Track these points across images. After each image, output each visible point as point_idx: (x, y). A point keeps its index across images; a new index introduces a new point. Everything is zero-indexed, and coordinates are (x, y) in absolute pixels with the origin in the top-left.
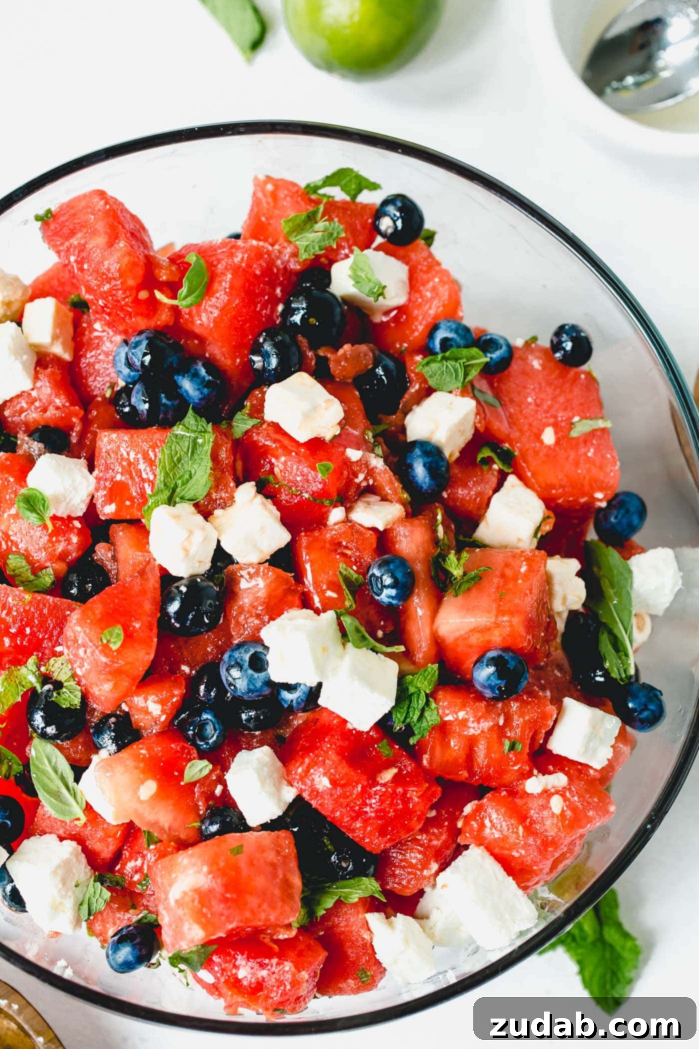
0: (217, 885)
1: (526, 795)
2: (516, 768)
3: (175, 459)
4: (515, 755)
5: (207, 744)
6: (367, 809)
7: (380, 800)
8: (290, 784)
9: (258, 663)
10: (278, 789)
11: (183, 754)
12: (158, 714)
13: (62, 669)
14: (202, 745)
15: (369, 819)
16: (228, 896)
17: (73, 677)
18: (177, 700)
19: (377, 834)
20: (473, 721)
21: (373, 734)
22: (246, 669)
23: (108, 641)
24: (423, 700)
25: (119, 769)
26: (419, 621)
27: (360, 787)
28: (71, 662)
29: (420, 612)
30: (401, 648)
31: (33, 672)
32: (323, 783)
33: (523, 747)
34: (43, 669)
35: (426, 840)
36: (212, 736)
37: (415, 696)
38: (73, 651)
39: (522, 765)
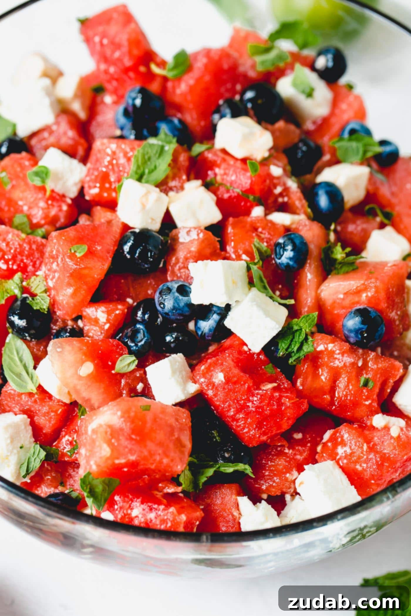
0: (127, 427)
1: (373, 428)
2: (367, 403)
3: (146, 157)
4: (368, 391)
5: (136, 345)
6: (250, 404)
8: (195, 382)
9: (184, 290)
10: (185, 383)
11: (117, 349)
12: (103, 322)
13: (38, 285)
14: (132, 347)
15: (250, 412)
16: (134, 437)
17: (46, 291)
18: (119, 314)
19: (255, 426)
20: (339, 354)
21: (262, 357)
22: (174, 293)
23: (75, 252)
24: (303, 336)
25: (68, 348)
26: (308, 283)
27: (246, 385)
28: (46, 278)
29: (310, 276)
30: (292, 302)
31: (17, 283)
32: (219, 376)
33: (374, 386)
34: (25, 283)
35: (292, 454)
36: (141, 340)
37: (298, 333)
38: (48, 266)
39: (372, 402)
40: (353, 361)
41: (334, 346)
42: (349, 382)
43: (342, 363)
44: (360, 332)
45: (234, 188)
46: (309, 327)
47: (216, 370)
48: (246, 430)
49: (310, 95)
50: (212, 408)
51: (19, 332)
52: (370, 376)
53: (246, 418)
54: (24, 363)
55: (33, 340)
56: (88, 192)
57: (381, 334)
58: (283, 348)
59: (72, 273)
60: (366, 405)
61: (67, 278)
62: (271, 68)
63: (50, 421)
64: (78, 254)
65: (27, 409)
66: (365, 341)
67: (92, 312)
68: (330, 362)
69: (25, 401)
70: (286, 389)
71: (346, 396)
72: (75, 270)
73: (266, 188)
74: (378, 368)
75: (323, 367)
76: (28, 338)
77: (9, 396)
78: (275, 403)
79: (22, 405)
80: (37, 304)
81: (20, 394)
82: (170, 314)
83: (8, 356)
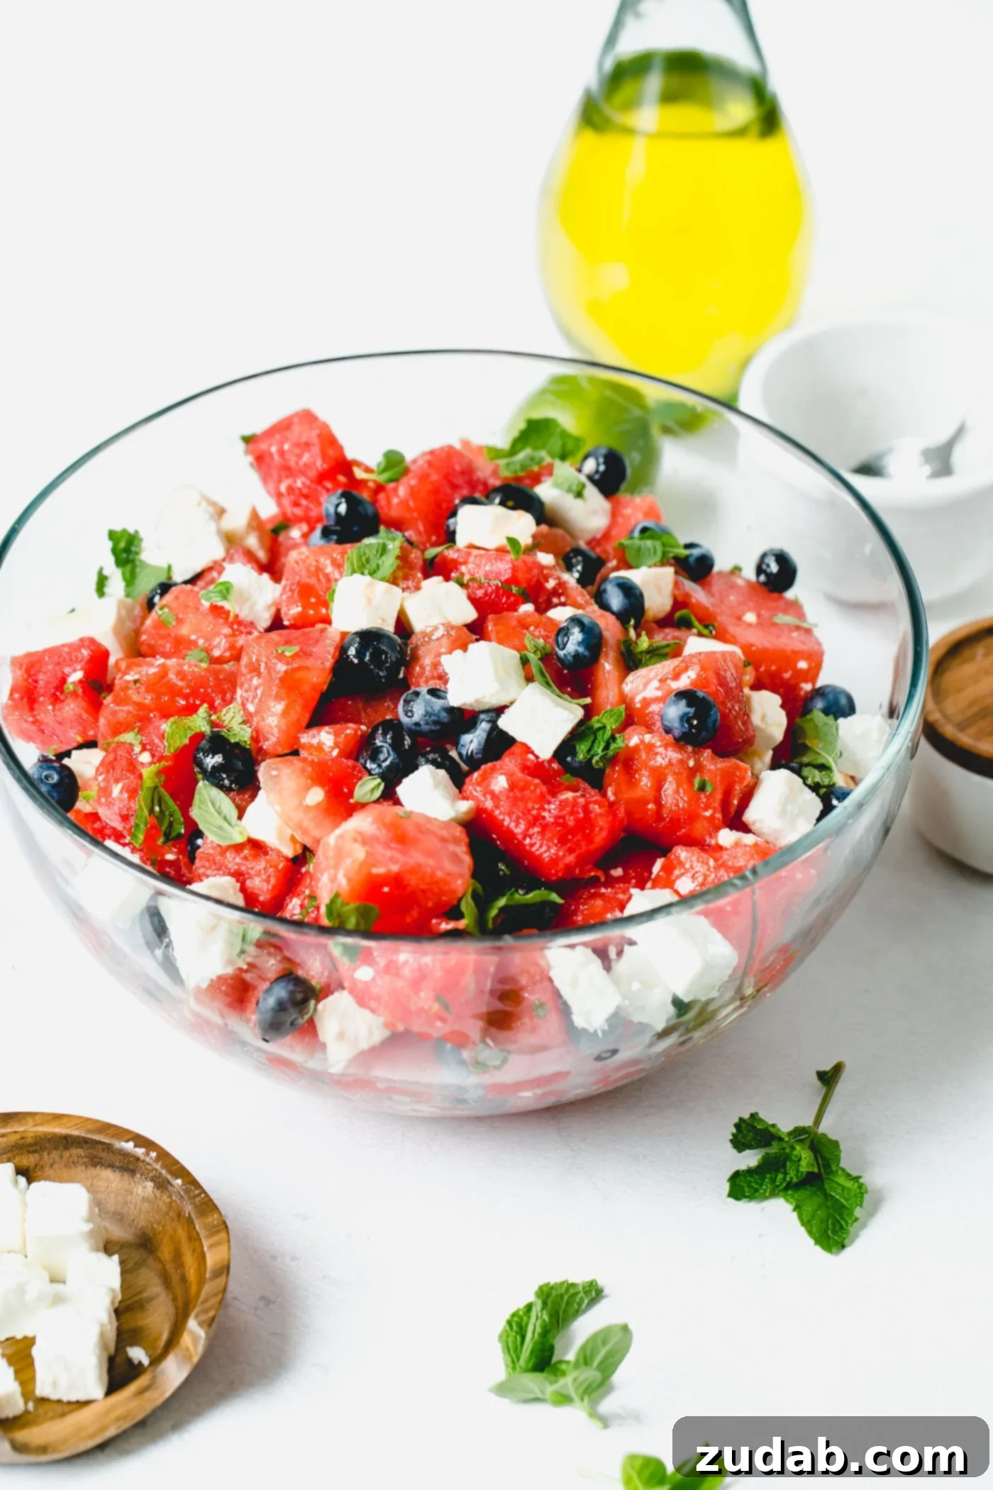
0: (383, 834)
2: (708, 814)
3: (364, 559)
4: (706, 797)
5: (379, 766)
6: (545, 814)
7: (560, 805)
8: (465, 798)
9: (438, 692)
10: (454, 800)
11: (353, 771)
12: (329, 748)
13: (233, 717)
14: (374, 769)
15: (547, 825)
16: (393, 845)
17: (244, 722)
18: (350, 734)
19: (556, 841)
20: (660, 746)
21: (555, 766)
22: (424, 696)
23: (283, 652)
24: (608, 733)
25: (286, 772)
26: (607, 675)
27: (538, 791)
28: (243, 705)
29: (608, 666)
30: (588, 700)
31: (203, 718)
32: (500, 783)
33: (714, 790)
34: (214, 717)
35: (611, 893)
36: (385, 760)
37: (601, 732)
38: (246, 686)
39: (714, 812)
40: (680, 756)
41: (652, 738)
42: (679, 785)
43: (667, 760)
44: (685, 718)
45: (490, 580)
46: (616, 722)
47: (495, 776)
48: (544, 848)
49: (579, 495)
50: (494, 836)
51: (214, 776)
52: (707, 779)
53: (542, 833)
54: (223, 815)
55: (233, 786)
56: (286, 614)
57: (715, 721)
58: (582, 751)
59: (282, 680)
60: (706, 818)
61: (275, 689)
62: (521, 474)
63: (268, 881)
64: (288, 654)
65: (235, 870)
66: (693, 731)
67: (314, 736)
68: (650, 760)
69: (231, 859)
70: (593, 796)
71: (677, 805)
72: (286, 672)
73: (535, 579)
74: (717, 769)
75: (641, 770)
76: (227, 782)
77: (208, 858)
78: (580, 810)
79: (226, 867)
80: (235, 735)
81: (223, 850)
82: (422, 723)
83: (200, 808)
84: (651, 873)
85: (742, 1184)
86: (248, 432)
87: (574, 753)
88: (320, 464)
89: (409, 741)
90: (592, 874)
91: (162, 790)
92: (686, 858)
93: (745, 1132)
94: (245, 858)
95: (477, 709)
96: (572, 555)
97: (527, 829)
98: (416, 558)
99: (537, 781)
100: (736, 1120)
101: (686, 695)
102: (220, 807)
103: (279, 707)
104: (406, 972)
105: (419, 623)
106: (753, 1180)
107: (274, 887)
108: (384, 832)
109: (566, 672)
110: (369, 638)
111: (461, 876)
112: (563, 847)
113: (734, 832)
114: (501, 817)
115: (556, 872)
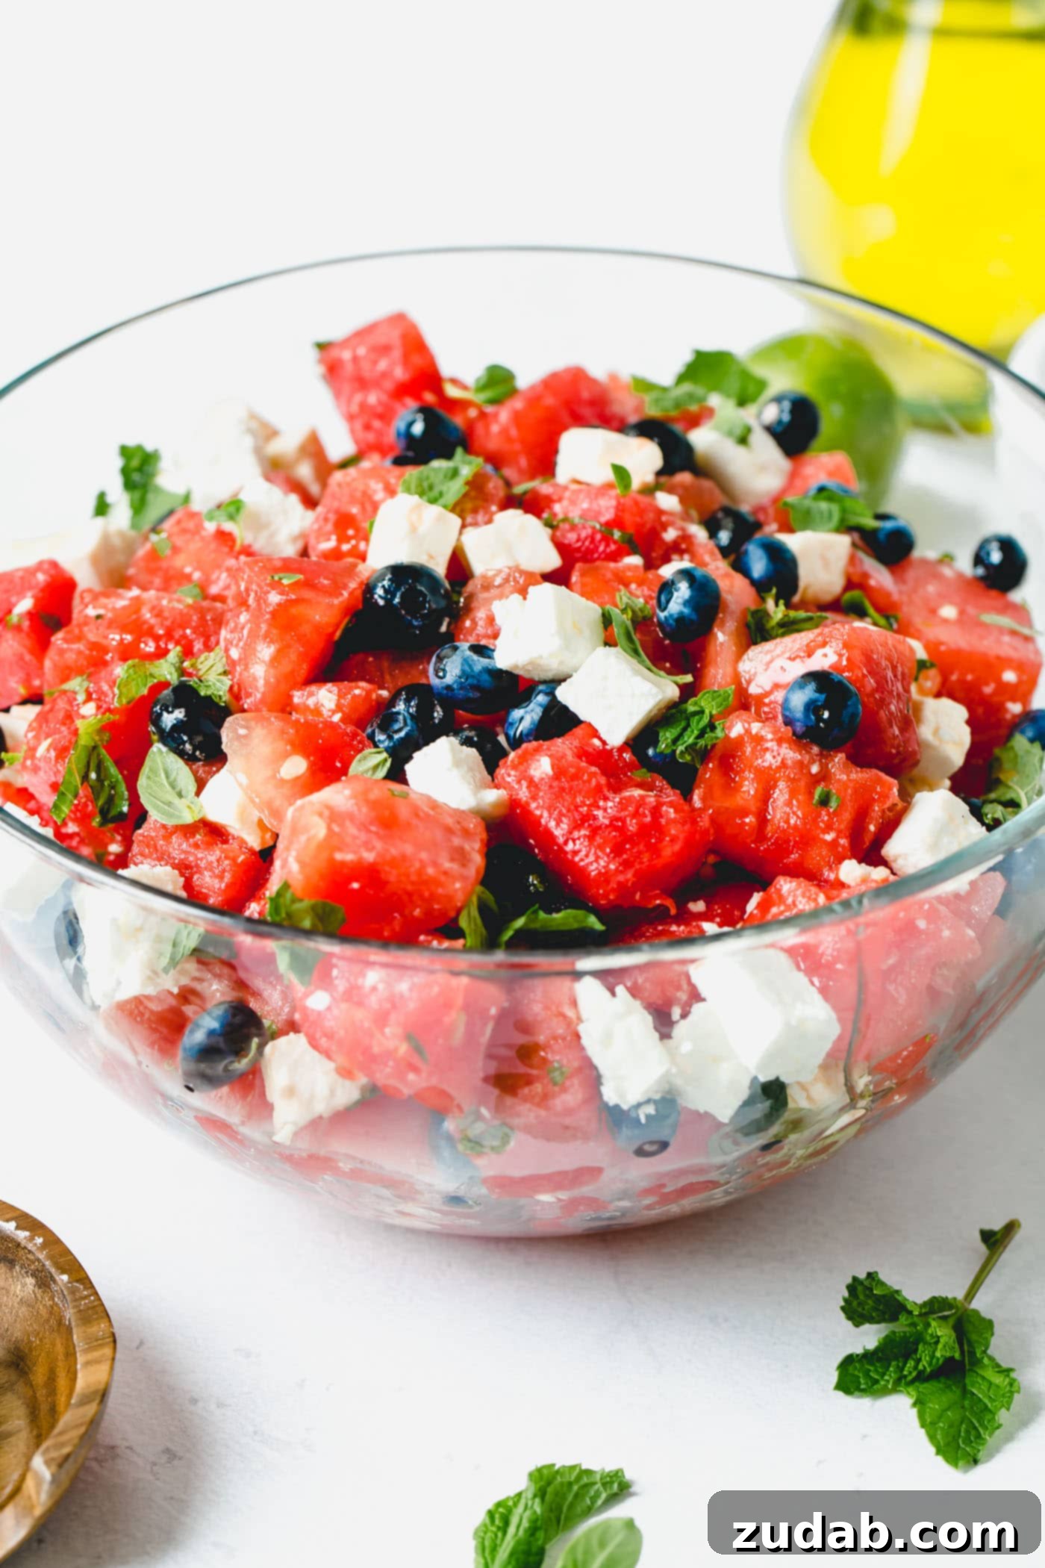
0: (361, 812)
2: (829, 837)
3: (425, 485)
4: (829, 814)
5: (390, 737)
6: (599, 813)
7: (620, 803)
8: (497, 787)
9: (482, 649)
10: (478, 787)
11: (353, 740)
12: (329, 711)
13: (212, 666)
14: (383, 741)
15: (599, 828)
16: (373, 828)
17: (225, 673)
18: (359, 696)
19: (608, 850)
20: (772, 740)
21: (627, 756)
22: (463, 651)
23: (280, 579)
24: (706, 720)
25: (259, 733)
26: (718, 648)
27: (594, 782)
28: (227, 650)
29: (722, 637)
30: (688, 678)
31: (172, 664)
32: (543, 767)
33: (841, 806)
34: (186, 664)
35: (683, 932)
36: (400, 730)
37: (697, 718)
38: (232, 625)
39: (838, 837)
40: (799, 757)
41: (761, 729)
42: (793, 793)
43: (779, 759)
44: (812, 707)
45: (587, 521)
46: (718, 707)
47: (537, 757)
48: (591, 858)
49: (743, 440)
50: (532, 841)
51: (171, 739)
52: (834, 791)
53: (591, 838)
54: (178, 789)
55: (198, 753)
56: (314, 549)
57: (854, 716)
58: (666, 739)
59: (274, 614)
60: (825, 841)
61: (264, 627)
62: (673, 413)
63: (221, 877)
64: (285, 582)
65: (181, 860)
66: (822, 725)
67: (311, 694)
68: (757, 759)
69: (176, 846)
70: (668, 796)
71: (787, 822)
72: (279, 605)
73: (648, 526)
74: (849, 780)
75: (743, 771)
76: (188, 747)
77: (149, 842)
78: (647, 812)
79: (169, 856)
80: (208, 687)
81: (169, 832)
82: (455, 686)
83: (149, 778)
84: (744, 912)
85: (856, 1373)
86: (324, 337)
87: (655, 743)
88: (400, 373)
89: (441, 713)
90: (658, 902)
91: (103, 752)
92: (789, 892)
93: (862, 1297)
94: (196, 846)
95: (536, 678)
96: (720, 515)
97: (570, 832)
98: (495, 488)
99: (594, 769)
100: (849, 1280)
101: (820, 679)
102: (175, 780)
103: (266, 651)
104: (373, 1001)
105: (479, 564)
106: (872, 1368)
107: (228, 886)
108: (364, 810)
109: (667, 642)
110: (404, 574)
111: (463, 878)
112: (617, 859)
113: (863, 865)
114: (538, 812)
115: (605, 895)
